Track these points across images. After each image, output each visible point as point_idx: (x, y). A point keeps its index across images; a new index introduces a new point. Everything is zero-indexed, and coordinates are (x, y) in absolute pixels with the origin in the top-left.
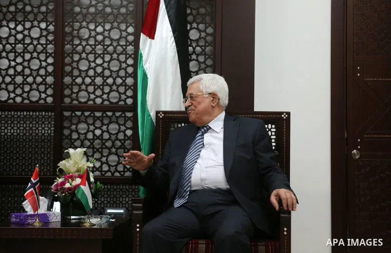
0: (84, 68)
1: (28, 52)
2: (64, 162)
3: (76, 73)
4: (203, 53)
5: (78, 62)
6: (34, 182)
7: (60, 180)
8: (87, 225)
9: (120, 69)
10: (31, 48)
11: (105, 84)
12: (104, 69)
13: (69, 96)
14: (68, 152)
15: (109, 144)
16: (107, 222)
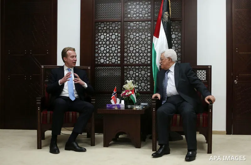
0: (131, 50)
1: (111, 44)
2: (125, 85)
3: (129, 52)
4: (177, 43)
5: (129, 47)
6: (115, 93)
7: (124, 92)
8: (135, 109)
9: (145, 50)
10: (112, 43)
11: (140, 56)
12: (139, 50)
13: (126, 61)
14: (126, 82)
15: (141, 79)
16: (142, 108)
